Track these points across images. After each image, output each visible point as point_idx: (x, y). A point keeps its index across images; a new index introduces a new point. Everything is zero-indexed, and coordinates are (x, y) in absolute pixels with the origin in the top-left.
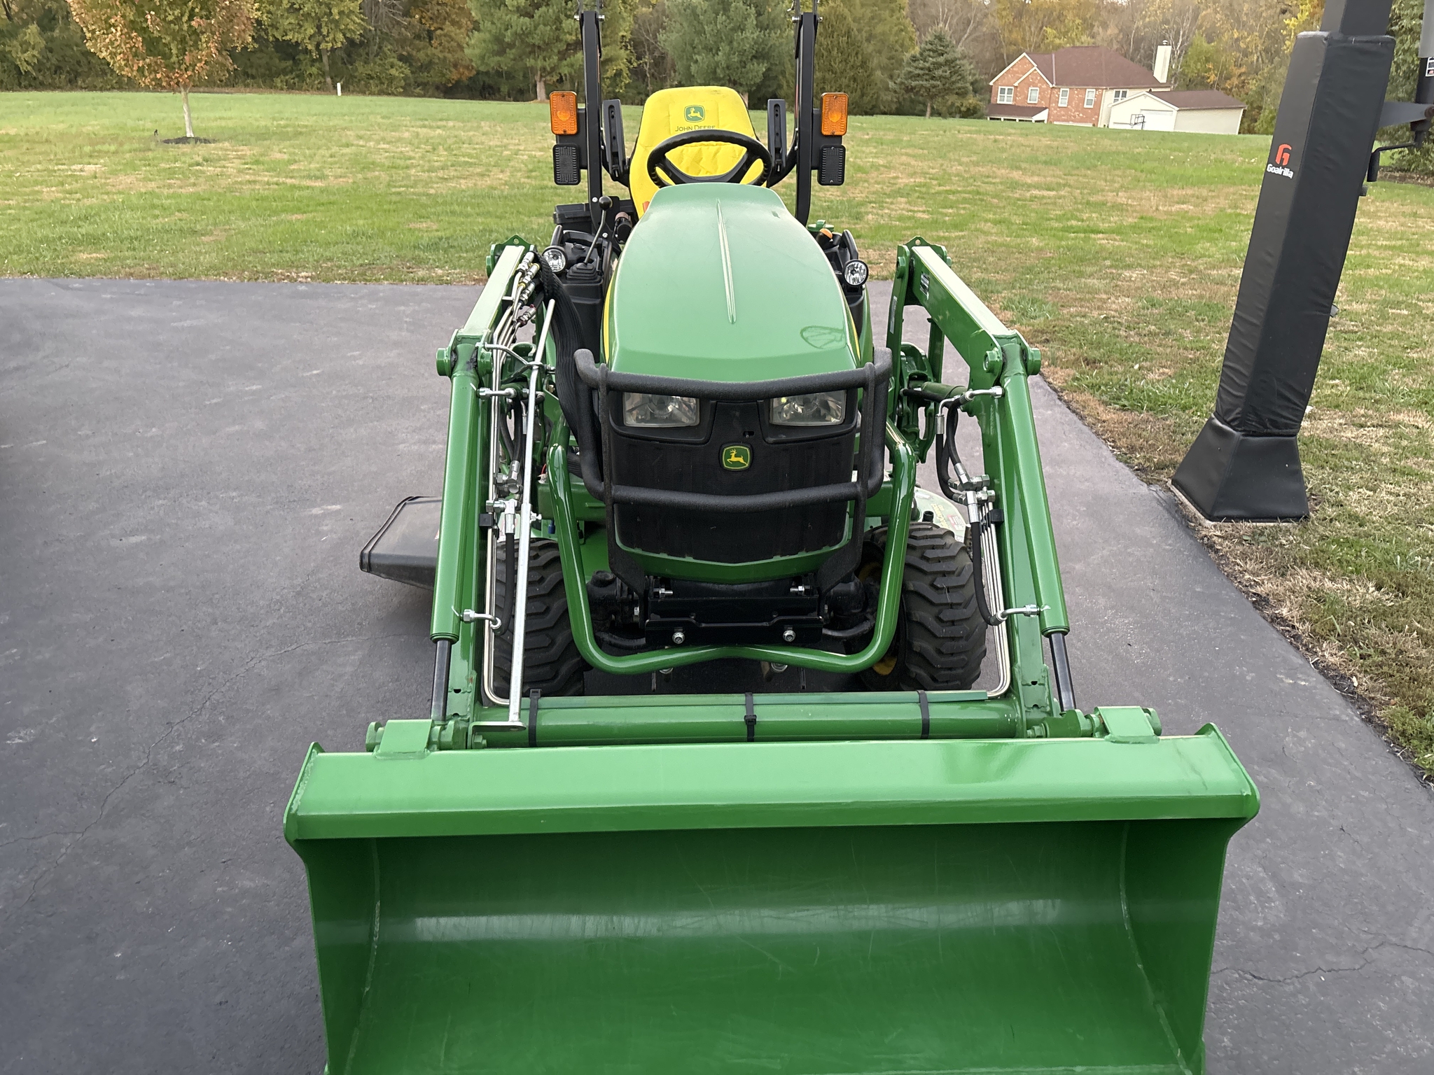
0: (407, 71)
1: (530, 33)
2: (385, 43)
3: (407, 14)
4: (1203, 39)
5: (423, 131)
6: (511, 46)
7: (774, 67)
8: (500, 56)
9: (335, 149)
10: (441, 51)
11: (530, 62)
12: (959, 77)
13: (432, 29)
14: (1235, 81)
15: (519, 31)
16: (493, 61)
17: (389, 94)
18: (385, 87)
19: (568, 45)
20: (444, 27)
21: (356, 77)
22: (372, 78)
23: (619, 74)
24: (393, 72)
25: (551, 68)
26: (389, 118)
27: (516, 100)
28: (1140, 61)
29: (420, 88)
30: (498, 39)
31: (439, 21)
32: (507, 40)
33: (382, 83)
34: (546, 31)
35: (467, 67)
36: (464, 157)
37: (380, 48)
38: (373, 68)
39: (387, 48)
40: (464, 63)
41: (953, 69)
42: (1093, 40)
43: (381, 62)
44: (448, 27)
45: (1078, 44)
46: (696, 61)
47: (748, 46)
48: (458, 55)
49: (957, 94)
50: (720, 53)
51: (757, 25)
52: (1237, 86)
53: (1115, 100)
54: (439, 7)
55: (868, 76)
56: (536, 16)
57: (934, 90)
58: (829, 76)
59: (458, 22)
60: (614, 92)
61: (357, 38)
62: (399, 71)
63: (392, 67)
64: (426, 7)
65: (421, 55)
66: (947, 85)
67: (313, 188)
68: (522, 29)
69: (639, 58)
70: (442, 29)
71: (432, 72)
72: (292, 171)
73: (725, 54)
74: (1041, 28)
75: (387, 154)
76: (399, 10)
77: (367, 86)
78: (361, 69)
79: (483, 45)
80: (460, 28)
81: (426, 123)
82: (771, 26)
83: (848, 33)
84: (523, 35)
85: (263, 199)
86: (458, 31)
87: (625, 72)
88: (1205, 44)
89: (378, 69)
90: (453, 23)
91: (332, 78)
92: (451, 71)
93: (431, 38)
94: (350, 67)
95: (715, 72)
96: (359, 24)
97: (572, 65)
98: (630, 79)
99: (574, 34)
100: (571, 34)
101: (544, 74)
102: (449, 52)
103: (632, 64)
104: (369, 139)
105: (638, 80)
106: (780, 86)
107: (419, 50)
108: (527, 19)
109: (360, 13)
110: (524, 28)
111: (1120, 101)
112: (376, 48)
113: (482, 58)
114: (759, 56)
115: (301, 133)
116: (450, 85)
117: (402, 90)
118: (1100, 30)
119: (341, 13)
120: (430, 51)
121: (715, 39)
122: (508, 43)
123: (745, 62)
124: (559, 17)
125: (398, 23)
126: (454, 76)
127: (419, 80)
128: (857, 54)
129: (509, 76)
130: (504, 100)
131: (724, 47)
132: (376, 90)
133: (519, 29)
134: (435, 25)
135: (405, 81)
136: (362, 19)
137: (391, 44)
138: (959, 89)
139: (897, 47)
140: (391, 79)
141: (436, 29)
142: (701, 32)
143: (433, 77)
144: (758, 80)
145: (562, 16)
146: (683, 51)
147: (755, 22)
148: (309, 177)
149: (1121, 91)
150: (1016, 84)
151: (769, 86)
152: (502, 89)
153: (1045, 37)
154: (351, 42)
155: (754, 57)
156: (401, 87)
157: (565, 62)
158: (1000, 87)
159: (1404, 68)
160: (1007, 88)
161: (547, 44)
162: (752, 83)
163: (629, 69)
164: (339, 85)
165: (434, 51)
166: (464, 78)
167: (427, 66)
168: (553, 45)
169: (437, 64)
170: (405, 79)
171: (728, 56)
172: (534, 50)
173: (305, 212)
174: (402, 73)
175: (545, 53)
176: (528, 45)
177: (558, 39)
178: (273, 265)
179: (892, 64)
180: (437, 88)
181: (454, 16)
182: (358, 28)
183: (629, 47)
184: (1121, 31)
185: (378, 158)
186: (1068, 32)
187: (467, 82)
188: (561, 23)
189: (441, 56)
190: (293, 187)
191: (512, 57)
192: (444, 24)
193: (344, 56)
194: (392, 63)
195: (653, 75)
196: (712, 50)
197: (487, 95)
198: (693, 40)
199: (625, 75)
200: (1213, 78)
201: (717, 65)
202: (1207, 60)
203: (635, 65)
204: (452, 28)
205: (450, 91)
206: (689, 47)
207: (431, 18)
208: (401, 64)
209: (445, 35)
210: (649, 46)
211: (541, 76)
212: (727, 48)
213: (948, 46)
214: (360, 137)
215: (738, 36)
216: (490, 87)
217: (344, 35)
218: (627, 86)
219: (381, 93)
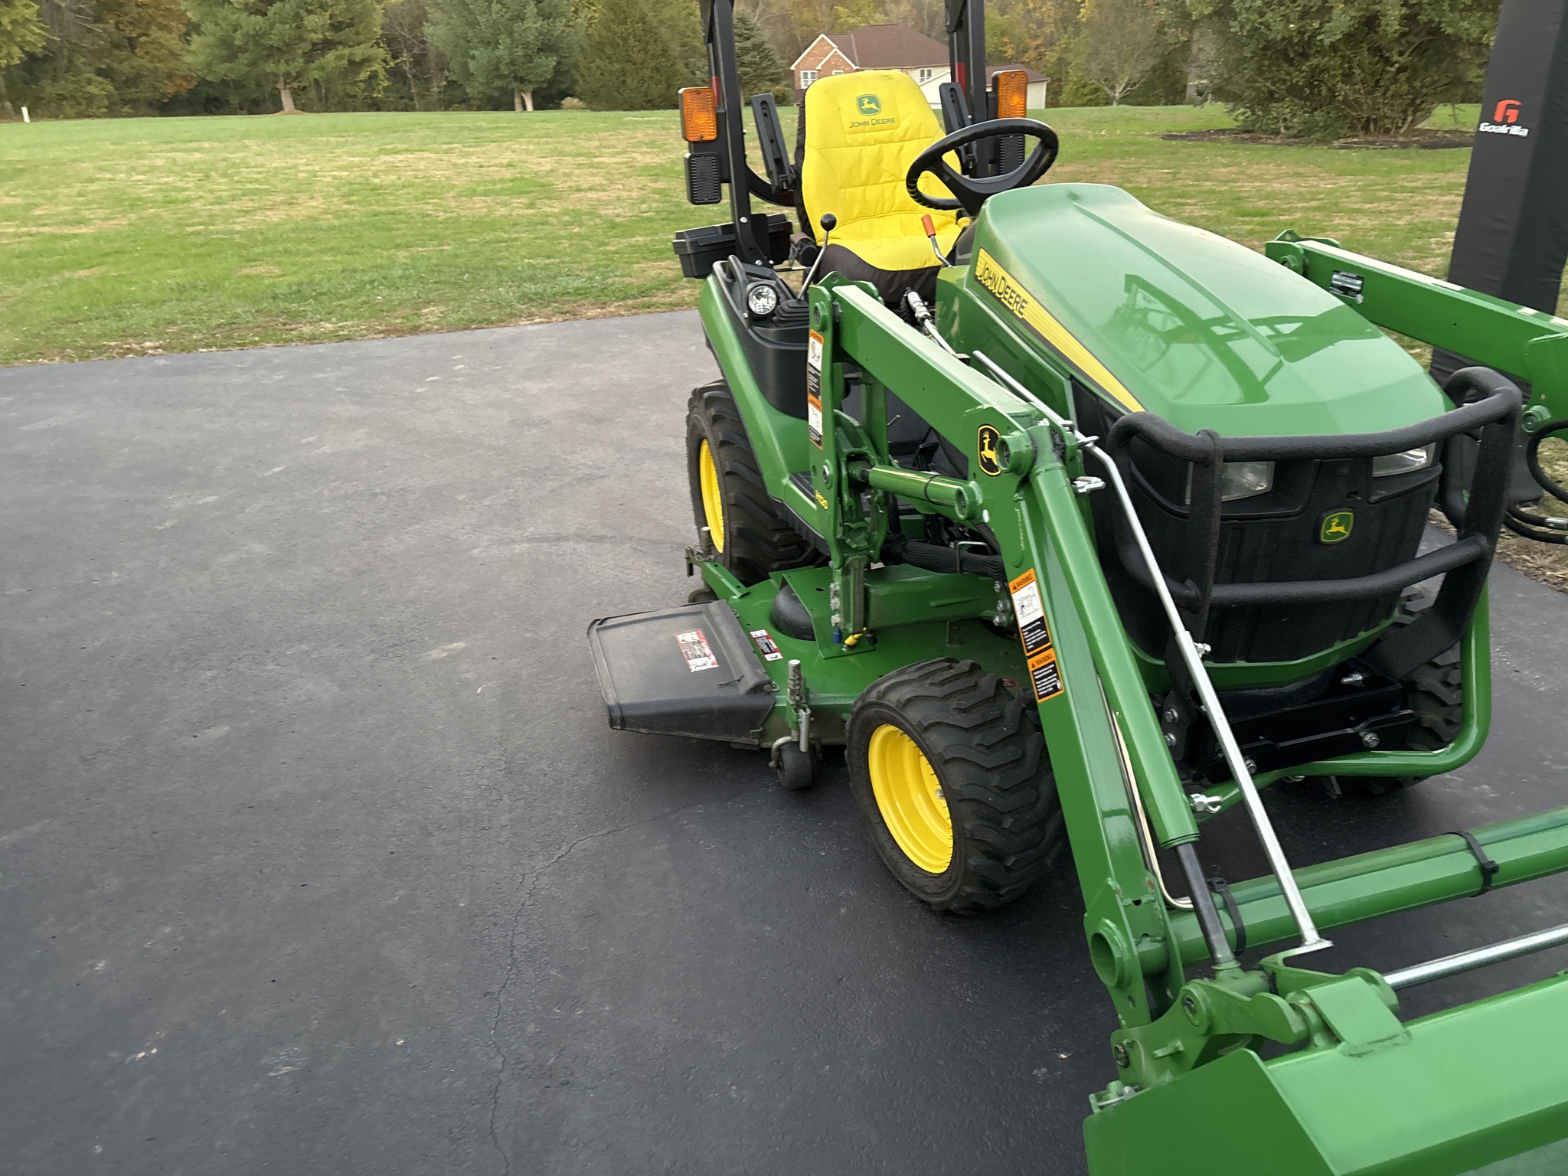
0: (110, 88)
1: (265, 33)
2: (77, 56)
3: (98, 20)
4: (996, 12)
5: (179, 155)
6: (242, 49)
7: (564, 60)
8: (230, 63)
9: (78, 186)
10: (150, 62)
11: (270, 67)
12: (770, 62)
13: (134, 35)
14: (1032, 54)
15: (252, 32)
16: (223, 69)
17: (89, 116)
18: (84, 108)
19: (314, 44)
20: (150, 32)
21: (43, 99)
22: (65, 98)
23: (374, 76)
24: (92, 89)
25: (297, 73)
26: (121, 144)
27: (250, 113)
28: (936, 38)
29: (129, 106)
30: (226, 43)
31: (141, 25)
32: (237, 43)
33: (80, 104)
34: (285, 30)
35: (185, 78)
36: (251, 183)
37: (71, 61)
38: (65, 86)
39: (80, 61)
40: (181, 73)
41: (762, 54)
42: (887, 18)
43: (73, 78)
44: (155, 33)
45: (872, 23)
46: (473, 57)
47: (532, 37)
48: (173, 64)
49: (770, 80)
50: (500, 47)
51: (537, 13)
52: (1035, 59)
53: (922, 80)
54: (140, 10)
55: (672, 65)
56: (270, 14)
57: (745, 77)
58: (629, 67)
59: (166, 25)
60: (372, 98)
61: (39, 51)
62: (99, 88)
63: (89, 84)
64: (123, 10)
65: (125, 67)
66: (759, 72)
67: (82, 236)
68: (255, 29)
69: (395, 57)
70: (147, 35)
71: (141, 87)
72: (40, 217)
73: (506, 47)
74: (832, 8)
75: (150, 187)
76: (88, 15)
77: (60, 108)
78: (49, 88)
79: (208, 50)
80: (170, 32)
81: (174, 146)
82: (554, 14)
83: (643, 19)
84: (256, 37)
85: (28, 254)
86: (168, 36)
87: (382, 74)
88: (998, 17)
89: (71, 87)
90: (162, 27)
91: (12, 102)
92: (165, 84)
93: (133, 47)
94: (34, 87)
95: (497, 69)
96: (39, 34)
97: (322, 68)
98: (389, 80)
99: (320, 32)
100: (316, 33)
101: (288, 81)
102: (160, 61)
103: (387, 64)
104: (116, 172)
105: (398, 83)
106: (575, 82)
107: (121, 62)
108: (259, 17)
109: (38, 21)
110: (257, 28)
111: (926, 81)
112: (65, 62)
113: (209, 65)
114: (546, 48)
115: (21, 171)
116: (166, 100)
117: (106, 110)
118: (893, 6)
119: (14, 22)
120: (135, 62)
121: (491, 31)
122: (239, 47)
123: (530, 57)
124: (298, 13)
125: (90, 31)
126: (170, 89)
127: (127, 97)
128: (655, 42)
129: (238, 85)
130: (235, 113)
131: (504, 40)
132: (72, 112)
133: (251, 29)
134: (138, 31)
135: (108, 99)
136: (41, 28)
137: (84, 57)
138: (772, 74)
139: (689, 33)
140: (90, 99)
141: (139, 36)
142: (474, 24)
143: (145, 93)
144: (549, 76)
145: (302, 12)
146: (456, 46)
147: (535, 10)
148: (66, 223)
149: (926, 69)
150: (819, 68)
151: (562, 82)
152: (232, 102)
153: (838, 17)
154: (32, 57)
155: (540, 50)
156: (106, 107)
157: (313, 65)
158: (802, 72)
159: (1248, 27)
160: (809, 72)
161: (288, 45)
162: (543, 79)
163: (386, 70)
164: (25, 110)
165: (140, 61)
166: (183, 92)
167: (134, 80)
168: (294, 46)
169: (147, 76)
170: (109, 96)
171: (510, 49)
172: (273, 52)
173: (90, 267)
174: (104, 89)
175: (287, 56)
176: (265, 48)
177: (301, 39)
178: (100, 337)
179: (686, 52)
180: (150, 105)
181: (160, 19)
182: (39, 39)
183: (382, 45)
184: (913, 6)
185: (145, 192)
186: (860, 10)
187: (186, 96)
188: (302, 20)
189: (149, 65)
190: (55, 237)
191: (246, 62)
192: (148, 29)
193: (25, 74)
194: (89, 78)
195: (414, 76)
196: (491, 43)
197: (214, 109)
198: (466, 34)
199: (382, 77)
200: (1010, 52)
201: (499, 62)
202: (1003, 34)
203: (392, 64)
204: (160, 34)
205: (167, 107)
206: (462, 42)
207: (131, 23)
208: (100, 79)
209: (152, 42)
210: (405, 43)
211: (286, 83)
212: (508, 40)
213: (752, 29)
214: (101, 169)
215: (518, 26)
216: (217, 99)
217: (21, 48)
218: (386, 89)
219: (80, 115)
